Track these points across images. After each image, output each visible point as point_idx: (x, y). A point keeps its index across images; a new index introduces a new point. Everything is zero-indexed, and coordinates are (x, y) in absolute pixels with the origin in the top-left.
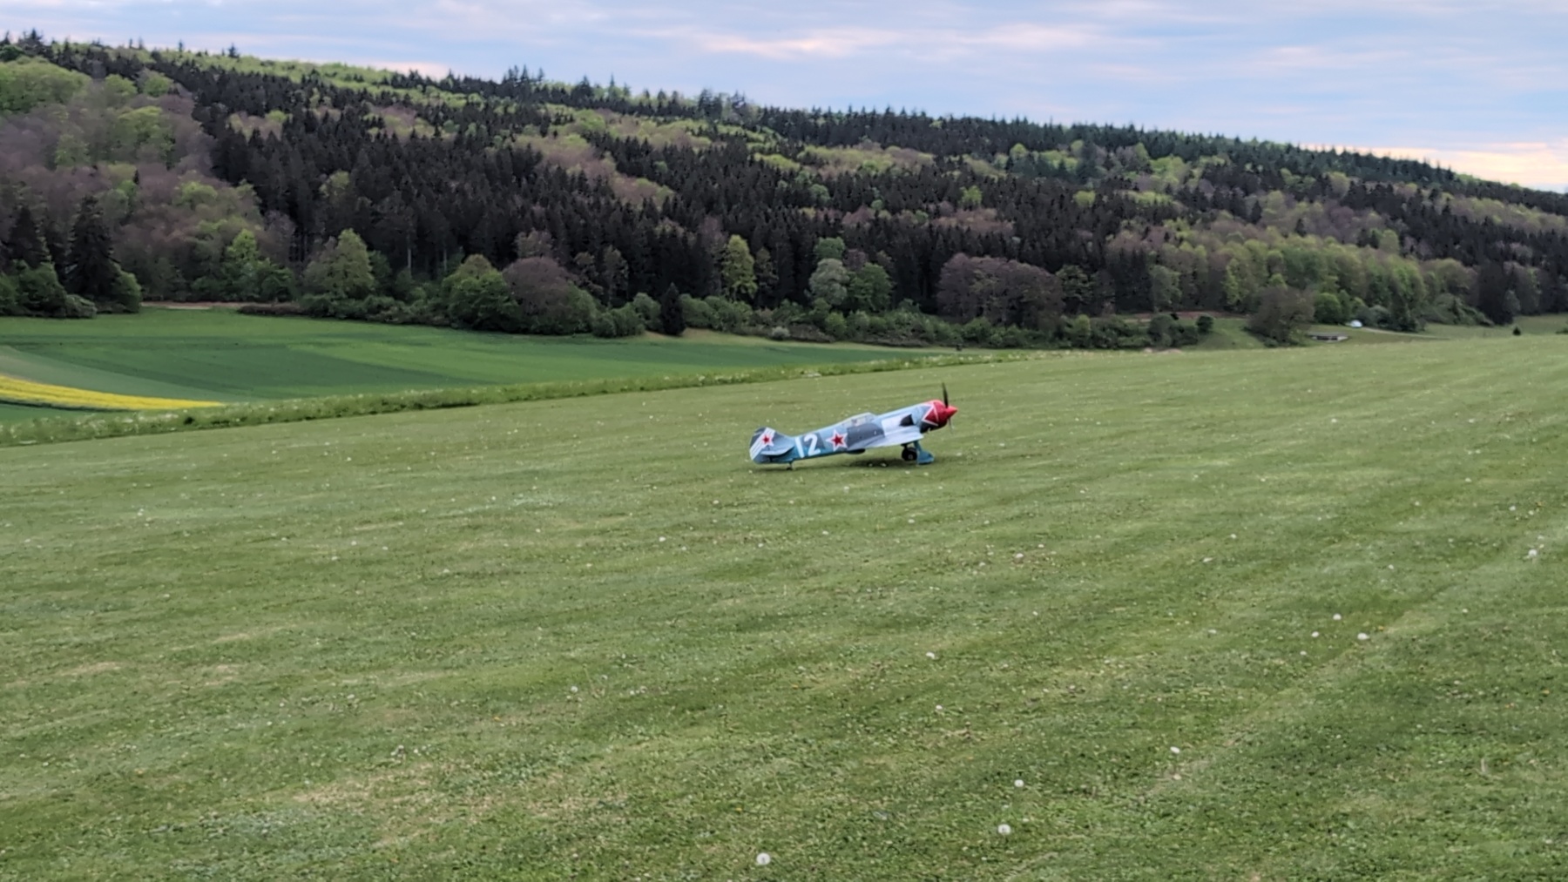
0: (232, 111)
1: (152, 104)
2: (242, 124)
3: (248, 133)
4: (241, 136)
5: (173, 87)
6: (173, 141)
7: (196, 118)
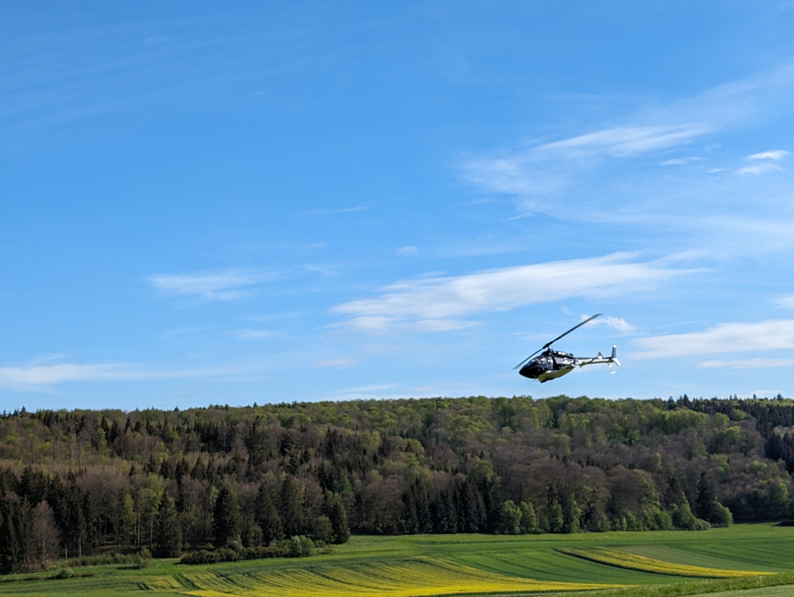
0: (775, 425)
1: (736, 425)
2: (780, 431)
3: (782, 436)
4: (778, 437)
5: (746, 416)
6: (747, 442)
7: (758, 429)
